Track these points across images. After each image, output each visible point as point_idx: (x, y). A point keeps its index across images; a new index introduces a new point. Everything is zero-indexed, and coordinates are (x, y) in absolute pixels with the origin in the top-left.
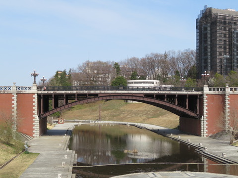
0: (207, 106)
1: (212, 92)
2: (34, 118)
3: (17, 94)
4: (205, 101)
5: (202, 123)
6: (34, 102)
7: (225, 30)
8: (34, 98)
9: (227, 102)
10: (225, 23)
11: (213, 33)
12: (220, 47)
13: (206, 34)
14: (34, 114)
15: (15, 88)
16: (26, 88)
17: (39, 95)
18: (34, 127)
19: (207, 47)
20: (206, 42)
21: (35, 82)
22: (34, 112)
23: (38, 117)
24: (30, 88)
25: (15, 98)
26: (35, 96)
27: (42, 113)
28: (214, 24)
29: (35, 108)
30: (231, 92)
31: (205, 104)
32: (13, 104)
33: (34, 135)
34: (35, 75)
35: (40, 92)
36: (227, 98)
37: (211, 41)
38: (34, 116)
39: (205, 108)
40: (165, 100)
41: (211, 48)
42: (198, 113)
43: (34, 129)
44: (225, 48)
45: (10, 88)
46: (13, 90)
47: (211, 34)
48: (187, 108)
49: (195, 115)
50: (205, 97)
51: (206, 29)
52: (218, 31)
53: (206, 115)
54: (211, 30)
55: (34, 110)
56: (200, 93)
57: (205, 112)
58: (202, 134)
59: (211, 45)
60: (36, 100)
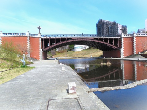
0: (123, 43)
1: (125, 37)
2: (40, 50)
3: (30, 37)
4: (123, 41)
5: (121, 51)
6: (39, 42)
7: (106, 26)
8: (39, 40)
9: (135, 40)
10: (106, 24)
11: (103, 27)
12: (105, 32)
13: (100, 28)
14: (39, 48)
15: (28, 34)
16: (35, 35)
17: (42, 39)
18: (40, 55)
19: (100, 32)
20: (100, 30)
21: (39, 32)
22: (39, 47)
23: (42, 50)
24: (37, 35)
25: (28, 39)
26: (40, 39)
27: (44, 48)
28: (103, 24)
29: (40, 45)
30: (136, 36)
31: (123, 42)
32: (28, 42)
33: (40, 59)
34: (39, 29)
35: (42, 37)
36: (135, 38)
37: (102, 30)
38: (39, 49)
39: (123, 44)
40: (104, 41)
41: (102, 33)
42: (118, 47)
43: (40, 56)
44: (107, 32)
45: (25, 34)
46: (27, 35)
47: (102, 28)
48: (114, 45)
49: (117, 48)
50: (122, 39)
51: (100, 26)
52: (104, 27)
53: (123, 48)
54: (102, 26)
55: (39, 46)
56: (119, 37)
57: (123, 46)
58: (121, 57)
59: (102, 31)
60: (40, 41)
